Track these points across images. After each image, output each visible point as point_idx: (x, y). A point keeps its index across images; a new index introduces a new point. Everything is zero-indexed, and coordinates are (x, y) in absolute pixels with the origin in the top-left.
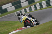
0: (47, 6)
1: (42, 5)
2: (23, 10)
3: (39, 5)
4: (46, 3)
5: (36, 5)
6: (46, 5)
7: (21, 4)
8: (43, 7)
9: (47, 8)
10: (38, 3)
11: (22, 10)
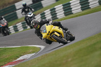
0: (66, 15)
1: (56, 14)
2: (20, 23)
3: (51, 13)
4: (63, 8)
5: (45, 13)
6: (64, 13)
7: (17, 11)
8: (58, 17)
9: (65, 19)
10: (49, 10)
11: (17, 25)
